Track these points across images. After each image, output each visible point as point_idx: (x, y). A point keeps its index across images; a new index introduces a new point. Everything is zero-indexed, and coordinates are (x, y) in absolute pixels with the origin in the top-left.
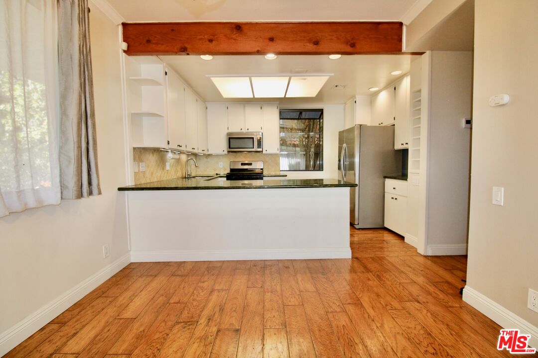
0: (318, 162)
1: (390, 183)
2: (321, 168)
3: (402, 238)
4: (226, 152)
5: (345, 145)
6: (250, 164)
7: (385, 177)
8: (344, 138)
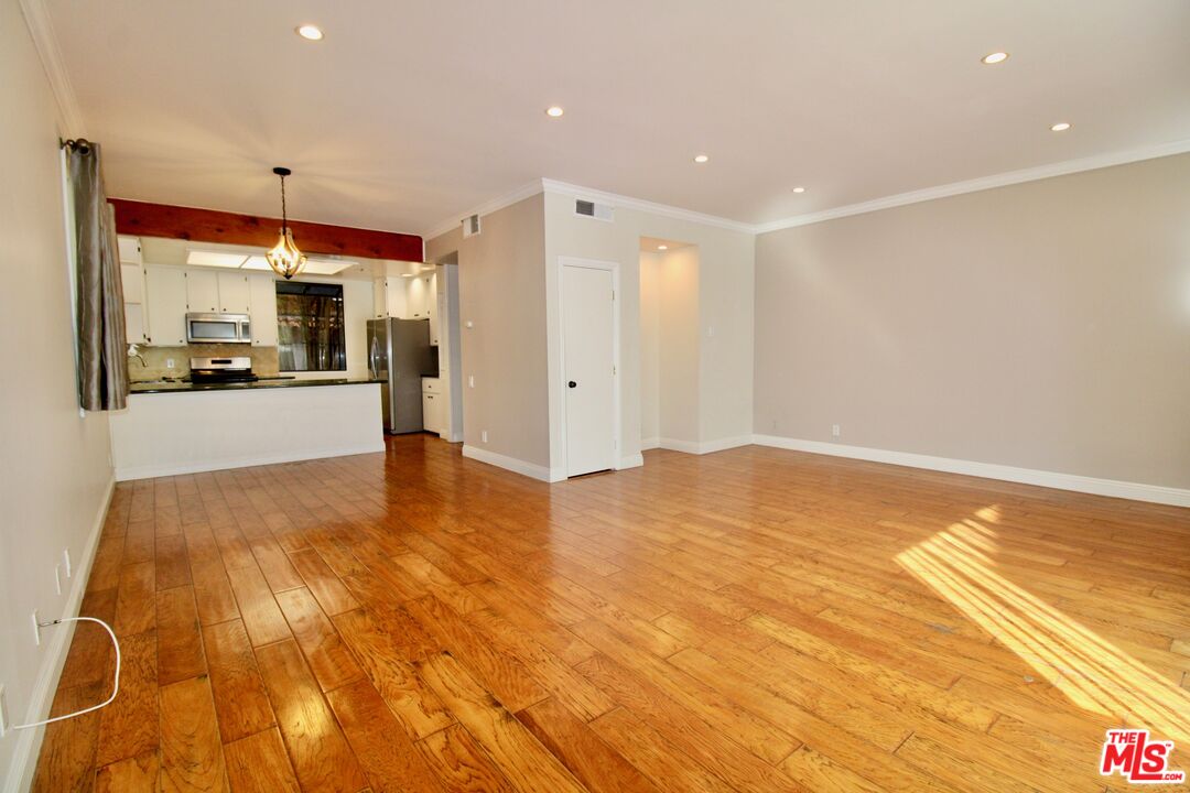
0: (337, 356)
1: (427, 382)
2: (342, 366)
3: (437, 435)
4: (185, 343)
5: (375, 338)
6: (229, 362)
7: (423, 376)
8: (375, 330)
